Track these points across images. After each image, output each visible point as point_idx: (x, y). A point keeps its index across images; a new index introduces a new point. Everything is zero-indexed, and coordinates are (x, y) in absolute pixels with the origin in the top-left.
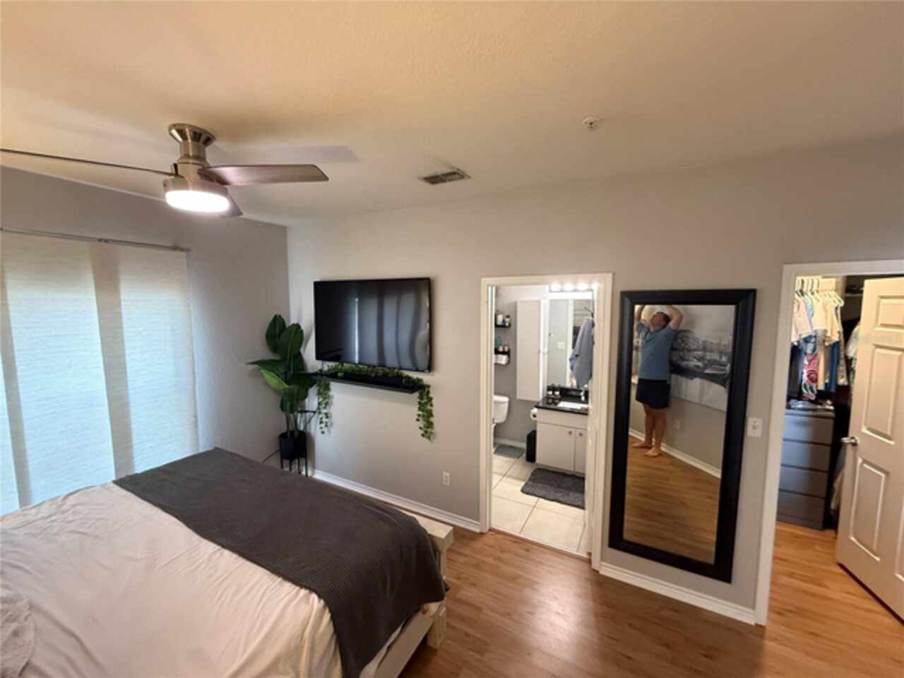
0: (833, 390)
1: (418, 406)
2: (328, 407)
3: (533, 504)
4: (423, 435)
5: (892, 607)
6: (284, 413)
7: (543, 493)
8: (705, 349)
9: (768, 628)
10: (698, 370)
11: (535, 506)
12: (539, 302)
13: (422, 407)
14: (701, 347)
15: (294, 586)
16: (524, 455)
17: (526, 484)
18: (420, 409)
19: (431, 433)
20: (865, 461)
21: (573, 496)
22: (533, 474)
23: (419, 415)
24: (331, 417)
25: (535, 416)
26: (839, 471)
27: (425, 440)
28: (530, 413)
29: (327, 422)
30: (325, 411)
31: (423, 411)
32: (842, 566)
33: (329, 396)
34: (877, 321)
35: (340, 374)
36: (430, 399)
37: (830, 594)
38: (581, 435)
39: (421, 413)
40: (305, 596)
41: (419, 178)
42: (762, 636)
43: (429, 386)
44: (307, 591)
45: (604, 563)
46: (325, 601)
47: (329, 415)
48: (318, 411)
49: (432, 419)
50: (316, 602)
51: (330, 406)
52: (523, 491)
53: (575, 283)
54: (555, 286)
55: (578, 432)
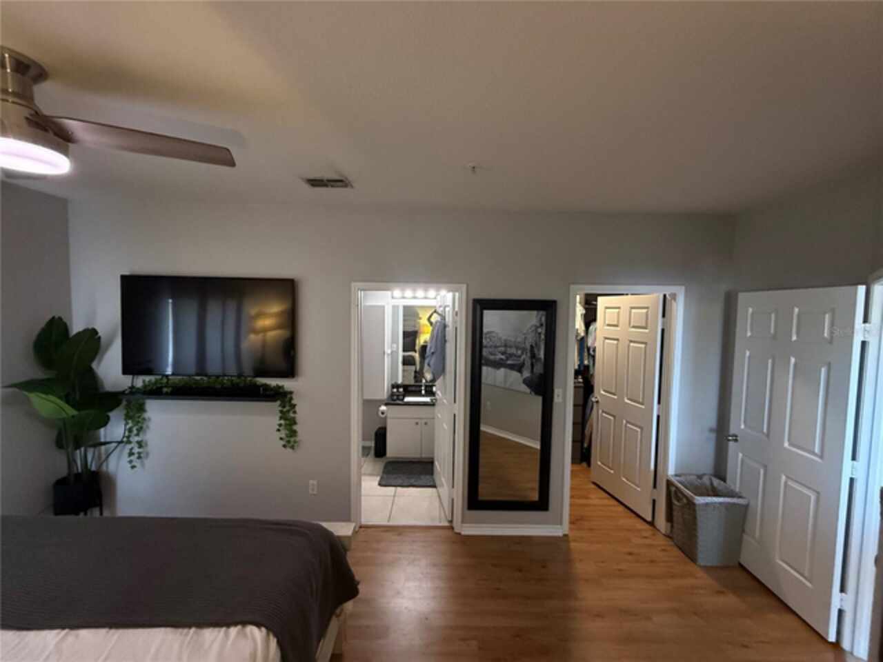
0: (582, 368)
1: (280, 415)
2: (141, 434)
3: (393, 494)
4: (284, 446)
5: (621, 499)
6: (63, 451)
7: (400, 481)
8: (506, 346)
9: (570, 535)
10: (503, 362)
11: (394, 496)
12: (384, 307)
13: (283, 416)
14: (503, 345)
15: (217, 629)
16: (372, 452)
17: (382, 478)
18: (281, 418)
19: (295, 442)
20: (603, 412)
21: (425, 479)
22: (385, 467)
23: (280, 425)
24: (146, 444)
25: (383, 413)
26: (588, 420)
27: (289, 450)
28: (378, 410)
29: (139, 453)
30: (137, 439)
31: (285, 419)
32: (595, 483)
33: (144, 419)
34: (605, 322)
35: (165, 390)
36: (294, 406)
37: (591, 502)
38: (426, 424)
39: (282, 422)
40: (238, 633)
41: (302, 179)
42: (568, 541)
43: (291, 393)
44: (239, 627)
45: (464, 525)
46: (267, 628)
47: (143, 444)
48: (125, 441)
49: (295, 427)
50: (256, 634)
51: (145, 432)
52: (380, 484)
53: (414, 290)
54: (397, 293)
55: (424, 421)
